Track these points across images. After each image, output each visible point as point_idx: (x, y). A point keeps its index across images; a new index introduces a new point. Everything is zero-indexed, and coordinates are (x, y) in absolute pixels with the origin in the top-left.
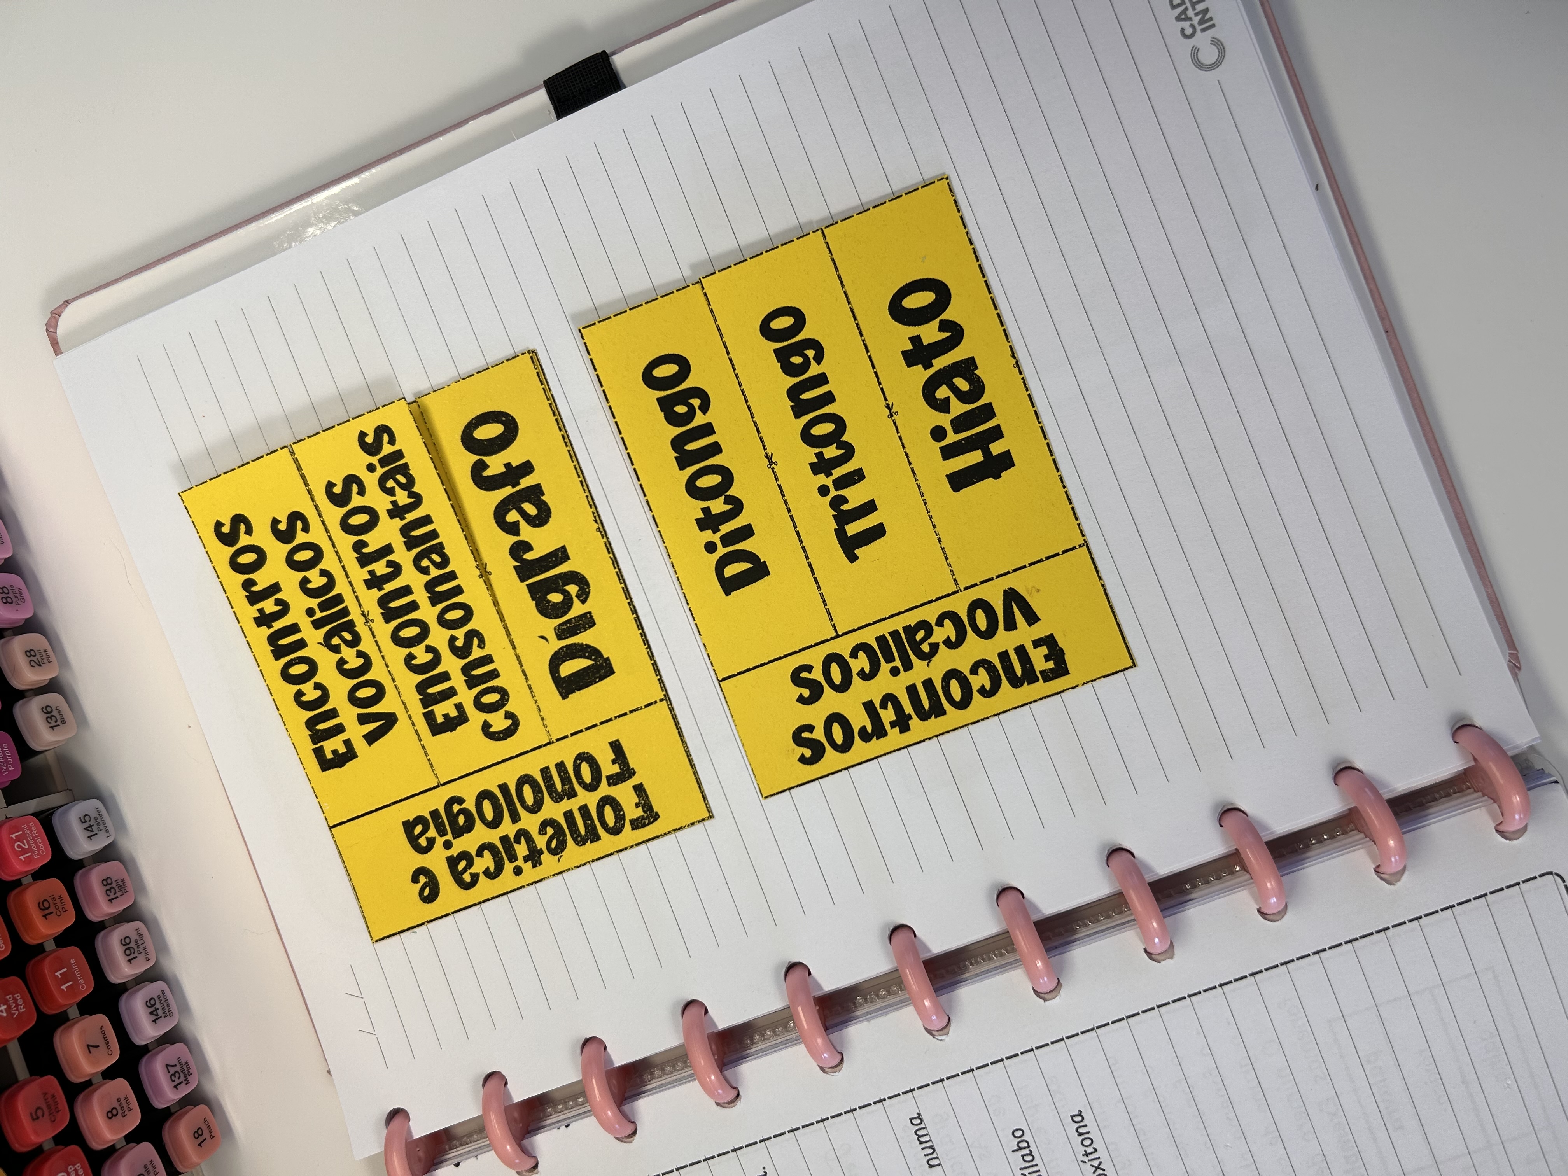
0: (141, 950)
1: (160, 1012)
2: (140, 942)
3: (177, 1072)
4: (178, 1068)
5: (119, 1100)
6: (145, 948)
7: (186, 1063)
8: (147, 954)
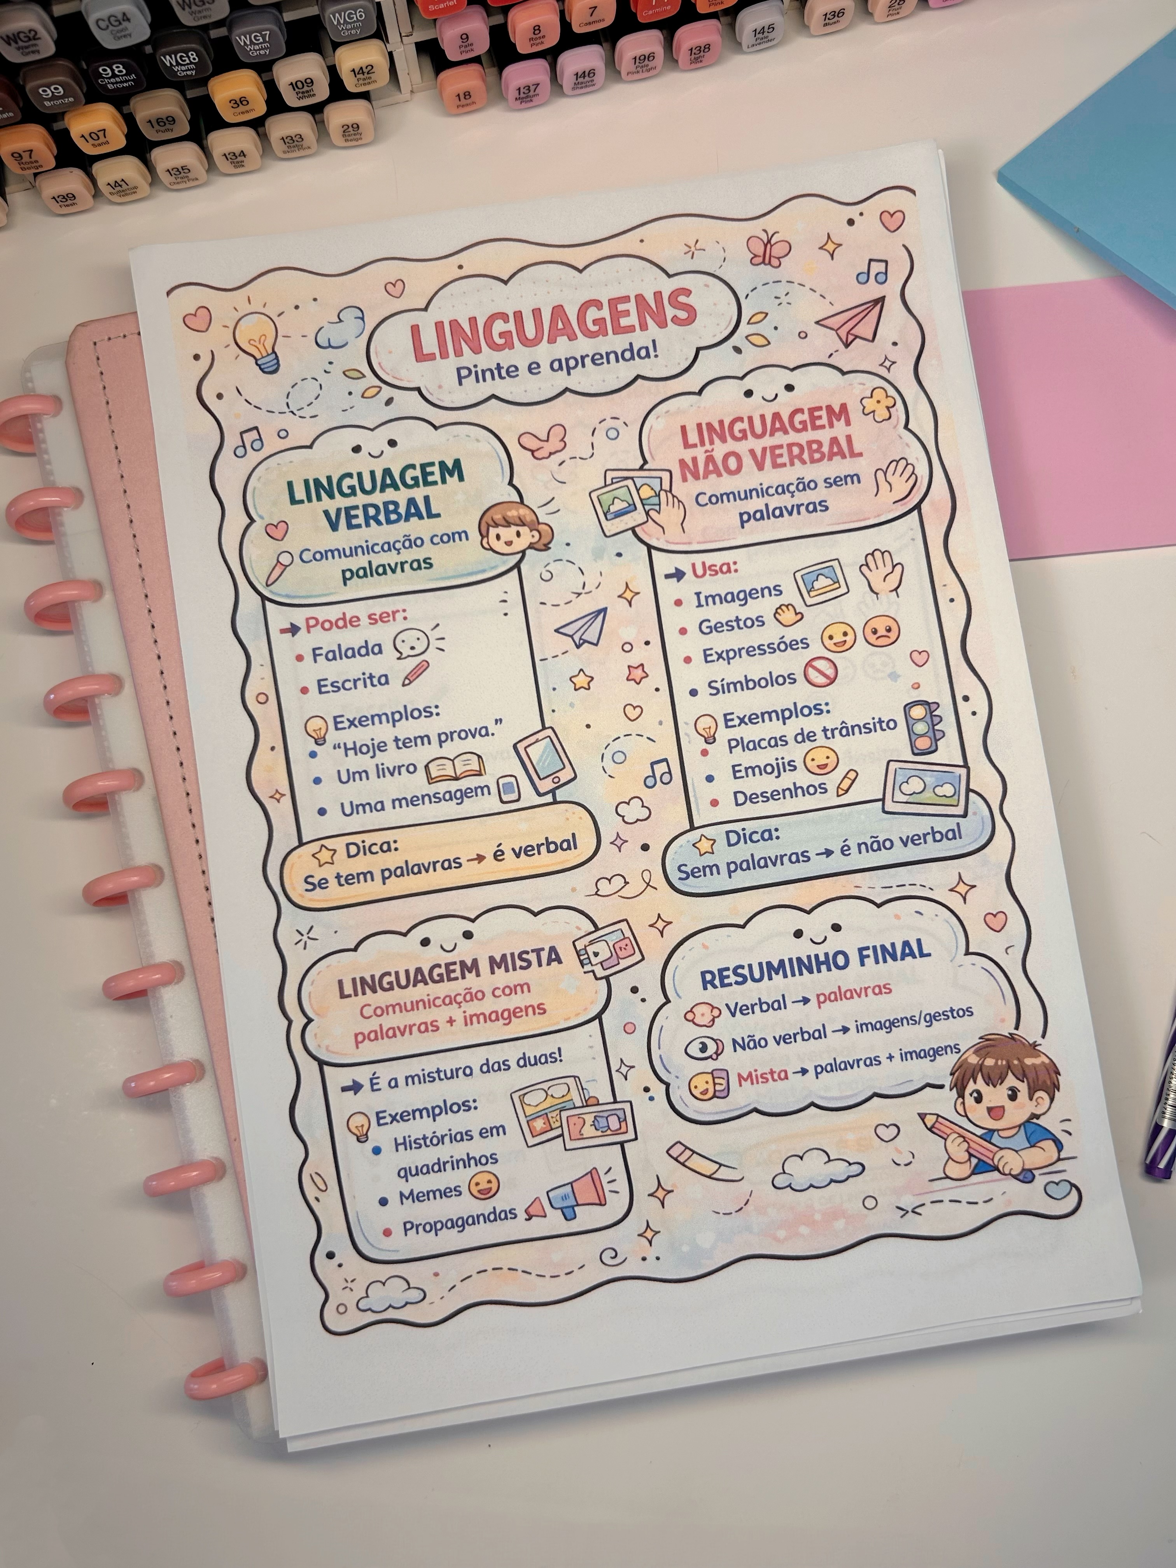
0: (639, 69)
1: (580, 80)
2: (644, 69)
3: (530, 91)
4: (532, 93)
5: (544, 37)
6: (638, 72)
7: (531, 101)
8: (633, 73)
